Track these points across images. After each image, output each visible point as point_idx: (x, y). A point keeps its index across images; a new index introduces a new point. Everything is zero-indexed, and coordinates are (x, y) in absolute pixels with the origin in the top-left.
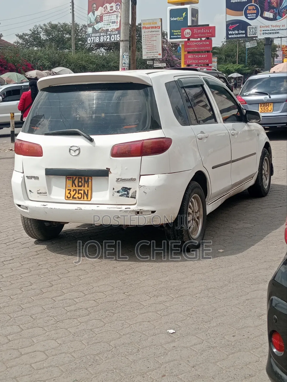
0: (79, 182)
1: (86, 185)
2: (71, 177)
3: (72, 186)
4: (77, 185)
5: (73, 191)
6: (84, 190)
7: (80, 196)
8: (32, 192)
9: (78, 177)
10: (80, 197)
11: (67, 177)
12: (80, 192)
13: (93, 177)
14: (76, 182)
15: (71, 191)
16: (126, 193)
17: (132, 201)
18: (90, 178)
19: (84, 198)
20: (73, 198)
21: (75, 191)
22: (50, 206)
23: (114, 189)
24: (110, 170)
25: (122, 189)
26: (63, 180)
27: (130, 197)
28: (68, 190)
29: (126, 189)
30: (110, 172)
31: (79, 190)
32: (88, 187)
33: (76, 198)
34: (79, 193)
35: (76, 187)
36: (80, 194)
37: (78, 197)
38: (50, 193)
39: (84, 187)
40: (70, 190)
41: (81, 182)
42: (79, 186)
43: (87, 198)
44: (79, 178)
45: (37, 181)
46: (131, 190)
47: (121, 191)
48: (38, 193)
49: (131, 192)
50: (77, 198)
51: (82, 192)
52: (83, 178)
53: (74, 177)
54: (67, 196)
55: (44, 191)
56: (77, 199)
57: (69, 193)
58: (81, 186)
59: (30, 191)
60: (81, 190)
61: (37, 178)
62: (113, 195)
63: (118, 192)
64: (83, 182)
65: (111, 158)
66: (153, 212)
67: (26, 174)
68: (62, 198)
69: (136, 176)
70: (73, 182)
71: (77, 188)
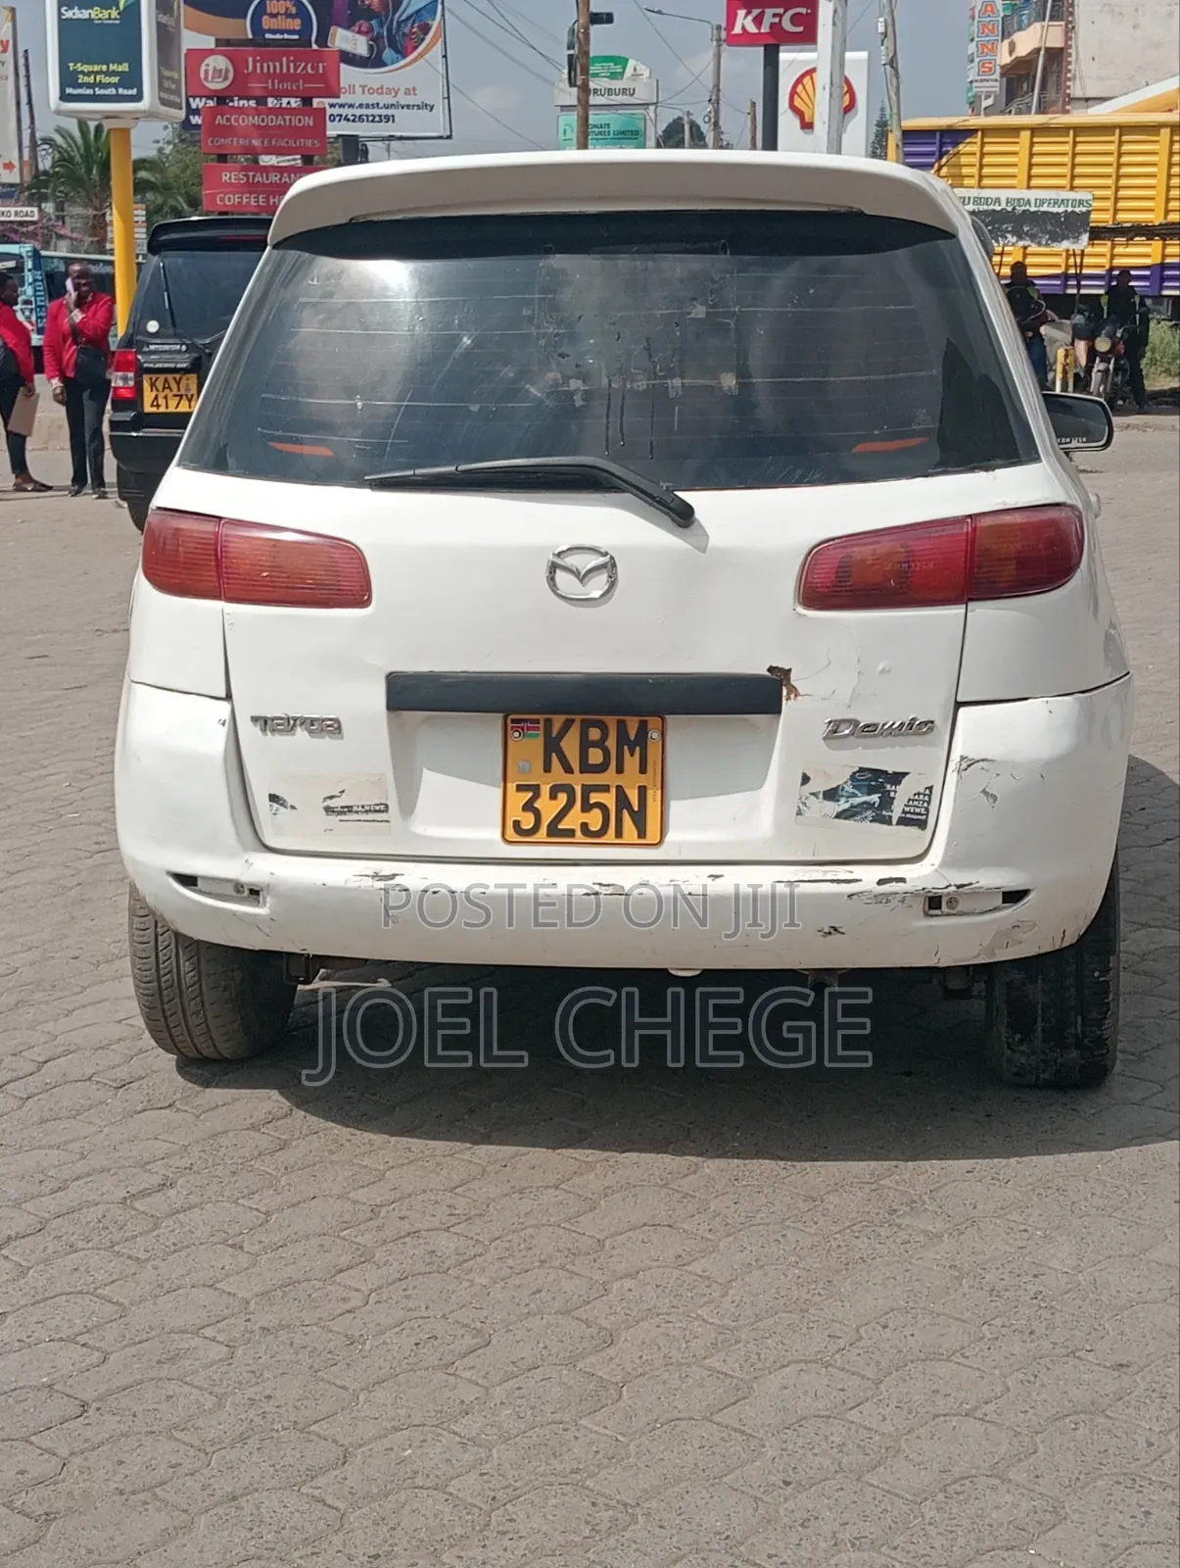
0: (585, 745)
1: (632, 762)
2: (537, 721)
3: (547, 769)
4: (576, 766)
5: (553, 796)
6: (620, 789)
7: (595, 819)
8: (290, 802)
9: (578, 718)
10: (595, 826)
11: (513, 721)
12: (594, 798)
13: (668, 717)
14: (570, 745)
15: (536, 796)
16: (875, 798)
17: (908, 839)
18: (653, 722)
19: (619, 833)
20: (553, 830)
21: (563, 798)
22: (415, 877)
23: (806, 779)
24: (793, 676)
25: (853, 777)
26: (485, 733)
27: (894, 821)
28: (520, 788)
29: (877, 782)
30: (793, 690)
31: (587, 790)
32: (643, 770)
33: (571, 833)
34: (587, 807)
35: (568, 770)
36: (597, 813)
37: (584, 826)
38: (408, 807)
39: (620, 770)
40: (536, 790)
41: (600, 744)
42: (586, 768)
43: (642, 834)
44: (585, 727)
45: (326, 742)
46: (904, 781)
47: (849, 789)
48: (328, 810)
49: (902, 795)
50: (578, 833)
51: (609, 799)
52: (611, 722)
53: (558, 721)
54: (517, 824)
55: (372, 800)
56: (579, 837)
57: (528, 807)
58: (601, 768)
59: (273, 798)
60: (605, 789)
61: (330, 727)
62: (799, 813)
63: (831, 795)
64: (611, 743)
65: (800, 615)
66: (1013, 897)
67: (247, 706)
68: (488, 836)
69: (935, 709)
70: (552, 747)
71: (578, 781)
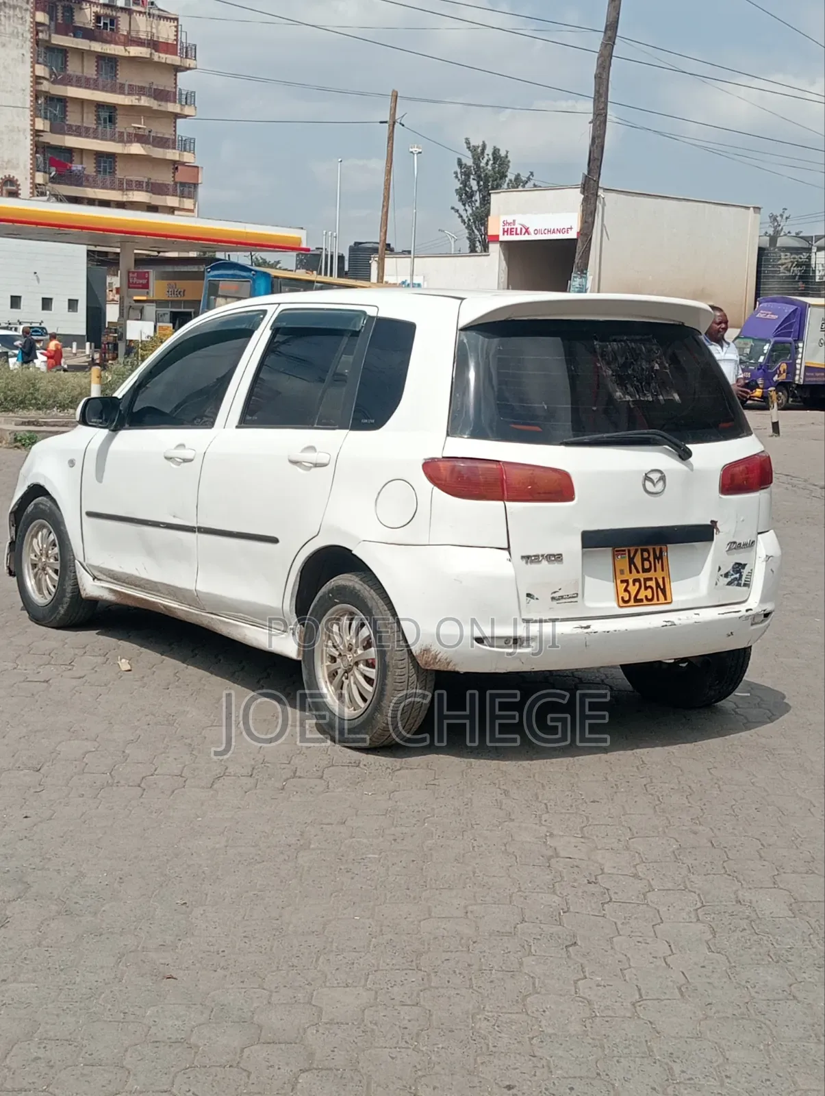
0: (643, 560)
1: (659, 566)
2: (624, 551)
3: (631, 572)
4: (640, 570)
5: (634, 585)
6: (656, 579)
7: (649, 593)
8: (536, 596)
9: (639, 548)
10: (650, 597)
11: (617, 551)
12: (649, 584)
13: (668, 545)
14: (638, 560)
15: (628, 585)
16: (738, 575)
17: (745, 592)
18: (664, 547)
19: (658, 600)
20: (636, 600)
21: (637, 584)
22: (598, 626)
23: (720, 569)
24: (718, 524)
25: (733, 568)
26: (606, 557)
27: (742, 585)
28: (622, 581)
29: (739, 568)
30: (718, 529)
31: (646, 580)
32: (663, 570)
33: (641, 600)
34: (646, 588)
35: (638, 572)
36: (649, 590)
37: (646, 597)
38: (584, 594)
39: (655, 571)
40: (627, 581)
41: (648, 559)
42: (645, 571)
43: (666, 599)
44: (643, 551)
45: (556, 566)
46: (745, 567)
47: (732, 572)
48: (553, 598)
49: (744, 573)
50: (644, 600)
51: (653, 584)
52: (650, 548)
53: (633, 549)
54: (622, 598)
55: (571, 593)
56: (645, 602)
57: (626, 590)
58: (649, 570)
59: (528, 595)
60: (651, 579)
61: (558, 558)
62: (716, 584)
63: (726, 575)
64: (651, 559)
65: (720, 497)
66: (766, 615)
67: (516, 551)
68: (611, 606)
69: (753, 536)
70: (631, 561)
71: (642, 576)
